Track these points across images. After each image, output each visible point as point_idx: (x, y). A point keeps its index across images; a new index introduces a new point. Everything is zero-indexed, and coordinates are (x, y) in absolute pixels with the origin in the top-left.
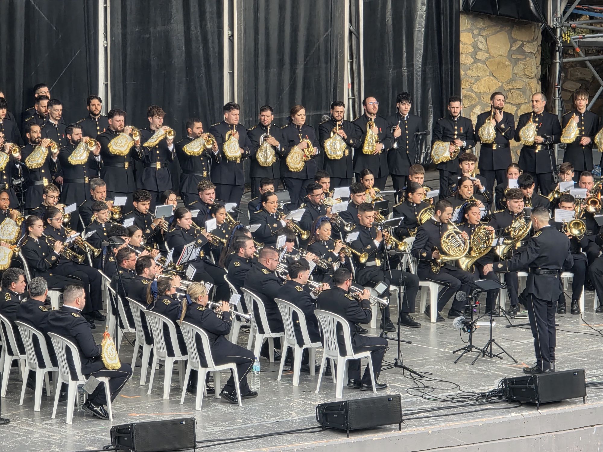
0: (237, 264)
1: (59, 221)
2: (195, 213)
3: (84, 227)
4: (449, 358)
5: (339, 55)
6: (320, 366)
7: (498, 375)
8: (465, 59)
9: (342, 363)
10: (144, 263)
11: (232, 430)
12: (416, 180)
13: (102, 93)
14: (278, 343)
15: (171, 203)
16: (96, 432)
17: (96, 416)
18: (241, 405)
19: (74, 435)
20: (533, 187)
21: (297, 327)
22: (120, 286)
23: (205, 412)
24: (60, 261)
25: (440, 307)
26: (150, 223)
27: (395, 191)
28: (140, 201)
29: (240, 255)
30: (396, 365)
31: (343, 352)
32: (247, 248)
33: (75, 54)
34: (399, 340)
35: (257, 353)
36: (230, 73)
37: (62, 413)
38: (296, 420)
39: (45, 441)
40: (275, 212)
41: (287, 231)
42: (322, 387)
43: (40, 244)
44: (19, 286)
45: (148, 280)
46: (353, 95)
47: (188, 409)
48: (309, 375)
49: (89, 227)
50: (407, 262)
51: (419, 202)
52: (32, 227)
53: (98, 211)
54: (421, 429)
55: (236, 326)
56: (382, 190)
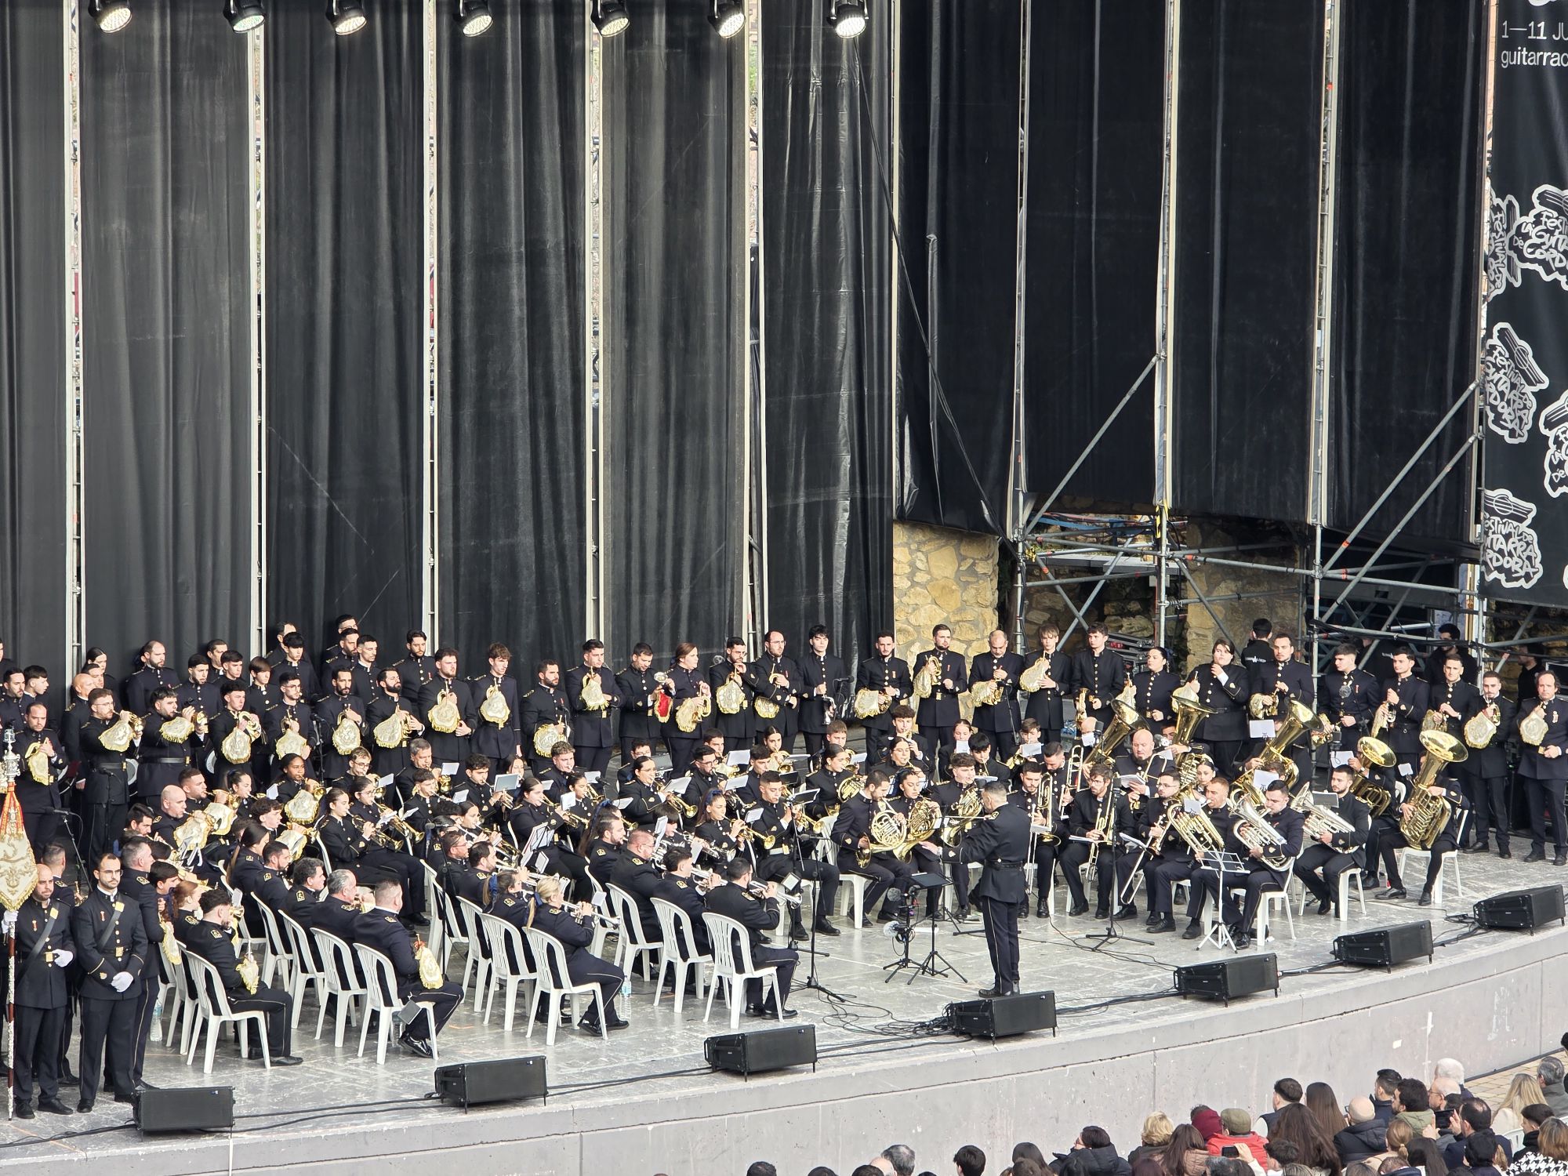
0: (601, 853)
1: (370, 795)
2: (548, 785)
3: (403, 804)
4: (878, 976)
5: (736, 576)
6: (709, 987)
7: (941, 999)
8: (899, 582)
9: (738, 982)
10: (480, 851)
11: (593, 1071)
12: (836, 741)
14: (654, 955)
15: (516, 772)
16: (417, 1076)
17: (416, 1053)
18: (606, 1038)
19: (387, 1079)
20: (989, 750)
21: (679, 934)
22: (449, 882)
23: (559, 1047)
24: (370, 848)
25: (867, 907)
26: (488, 797)
27: (809, 756)
28: (475, 769)
29: (605, 840)
30: (809, 985)
31: (740, 969)
32: (614, 831)
33: (392, 576)
34: (813, 952)
35: (628, 970)
37: (371, 1050)
38: (678, 1058)
39: (349, 1088)
40: (651, 782)
41: (668, 807)
42: (713, 1015)
43: (344, 826)
44: (316, 882)
45: (486, 873)
46: (754, 628)
47: (537, 1044)
48: (696, 998)
49: (409, 803)
50: (825, 849)
51: (841, 771)
52: (334, 803)
53: (422, 781)
54: (840, 1071)
55: (600, 934)
56: (791, 753)
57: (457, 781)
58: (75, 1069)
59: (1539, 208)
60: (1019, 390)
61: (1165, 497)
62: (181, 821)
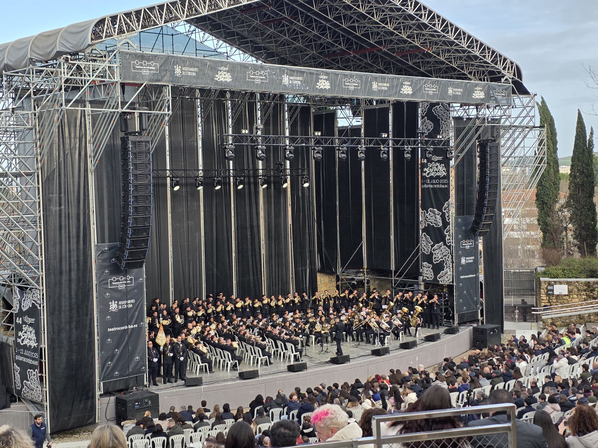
0: (267, 333)
1: (225, 324)
2: (257, 321)
3: (231, 325)
4: (317, 353)
5: (289, 283)
6: (287, 356)
7: (329, 357)
8: (318, 283)
9: (292, 355)
10: (245, 333)
11: (267, 372)
12: (308, 311)
13: (234, 294)
14: (277, 351)
15: (251, 319)
16: (235, 374)
17: (235, 370)
18: (269, 366)
19: (230, 375)
20: (336, 312)
23: (261, 368)
24: (226, 333)
25: (315, 341)
27: (304, 314)
28: (244, 319)
29: (268, 330)
30: (305, 355)
33: (228, 284)
34: (306, 349)
35: (272, 354)
36: (264, 287)
37: (227, 370)
38: (282, 369)
39: (223, 377)
42: (288, 361)
45: (246, 337)
47: (257, 367)
48: (285, 358)
50: (307, 331)
52: (219, 326)
53: (234, 321)
54: (312, 370)
55: (267, 347)
56: (300, 314)
57: (240, 321)
58: (174, 375)
59: (429, 212)
60: (339, 248)
61: (365, 266)
62: (191, 330)
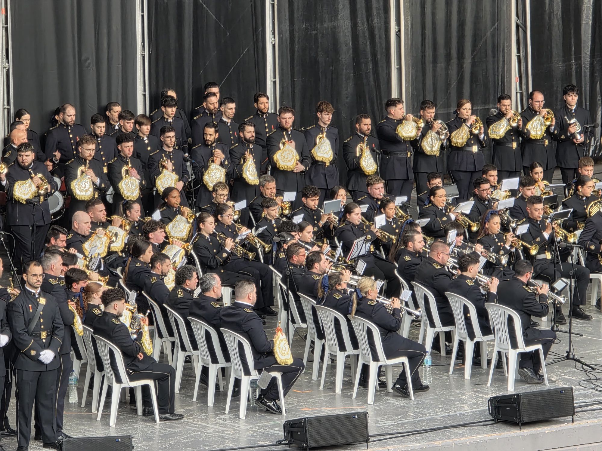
0: (407, 258)
1: (230, 217)
3: (255, 224)
5: (506, 49)
6: (491, 359)
9: (513, 356)
10: (314, 258)
11: (404, 423)
12: (586, 173)
13: (271, 90)
14: (449, 336)
15: (340, 198)
16: (270, 427)
17: (269, 411)
18: (413, 399)
19: (248, 430)
21: (468, 320)
22: (291, 281)
23: (377, 406)
24: (231, 258)
26: (319, 218)
27: (565, 185)
28: (309, 197)
29: (409, 249)
30: (568, 357)
31: (514, 345)
32: (416, 242)
33: (243, 52)
34: (570, 333)
35: (428, 346)
36: (397, 68)
37: (235, 408)
38: (468, 413)
39: (219, 437)
40: (443, 206)
42: (494, 380)
43: (212, 241)
44: (192, 283)
45: (319, 275)
46: (521, 88)
47: (361, 403)
48: (481, 368)
49: (259, 223)
50: (578, 255)
51: (589, 195)
52: (203, 224)
53: (268, 207)
54: (592, 422)
55: (406, 322)
56: (551, 183)
